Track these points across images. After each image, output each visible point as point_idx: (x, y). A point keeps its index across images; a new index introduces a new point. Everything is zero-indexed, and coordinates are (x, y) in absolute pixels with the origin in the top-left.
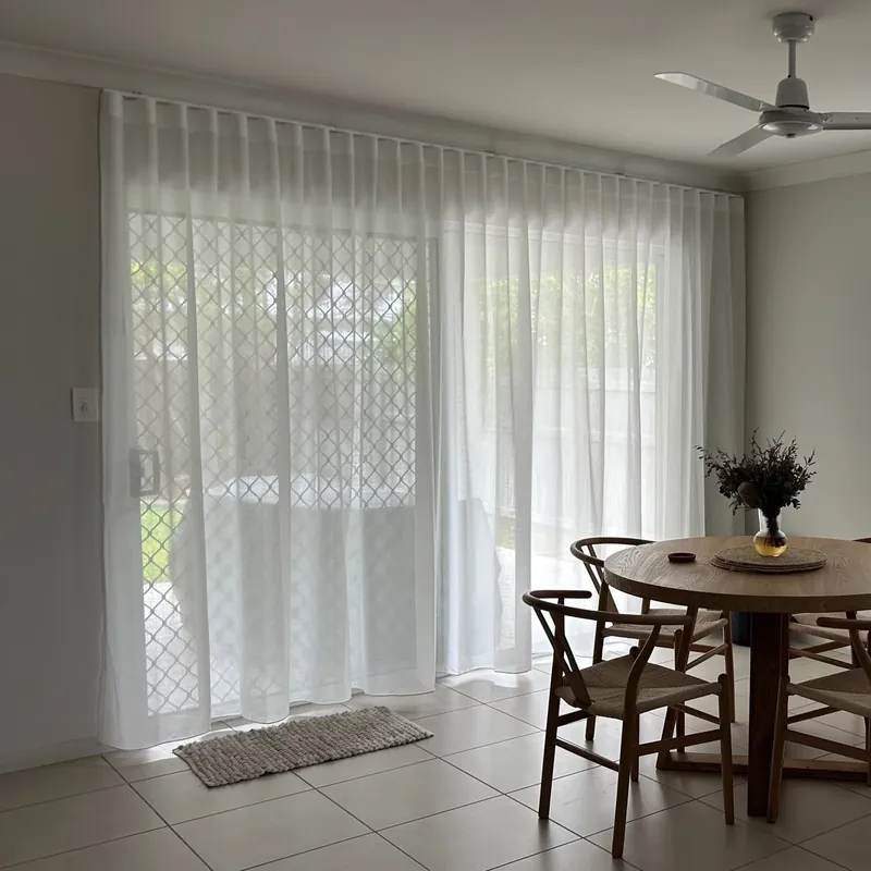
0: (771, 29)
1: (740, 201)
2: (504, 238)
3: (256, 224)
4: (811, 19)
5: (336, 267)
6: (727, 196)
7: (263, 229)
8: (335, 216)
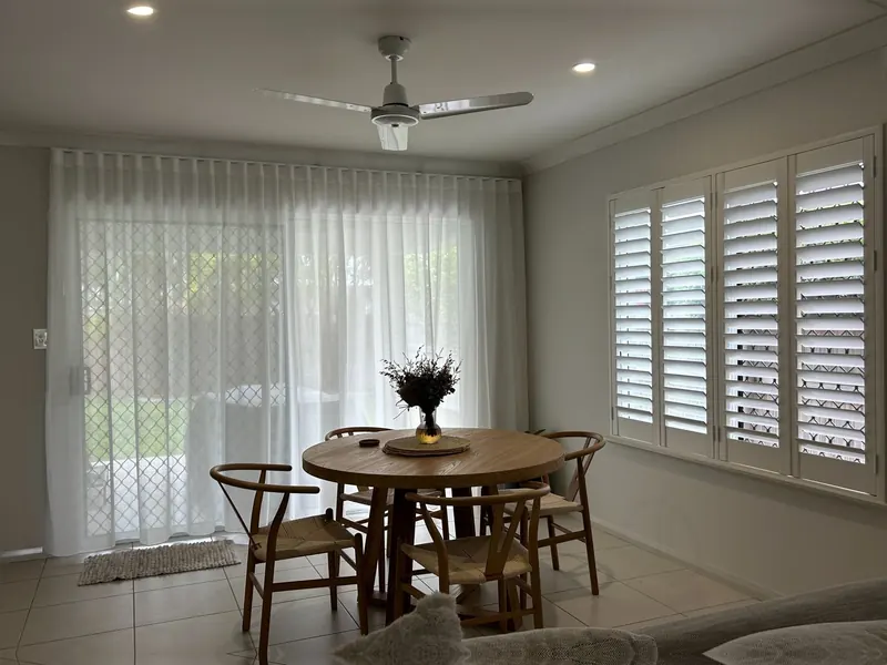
0: (379, 54)
1: (518, 184)
2: (324, 222)
3: (147, 222)
4: (402, 39)
5: (203, 247)
6: (506, 181)
7: (151, 225)
8: (202, 214)
